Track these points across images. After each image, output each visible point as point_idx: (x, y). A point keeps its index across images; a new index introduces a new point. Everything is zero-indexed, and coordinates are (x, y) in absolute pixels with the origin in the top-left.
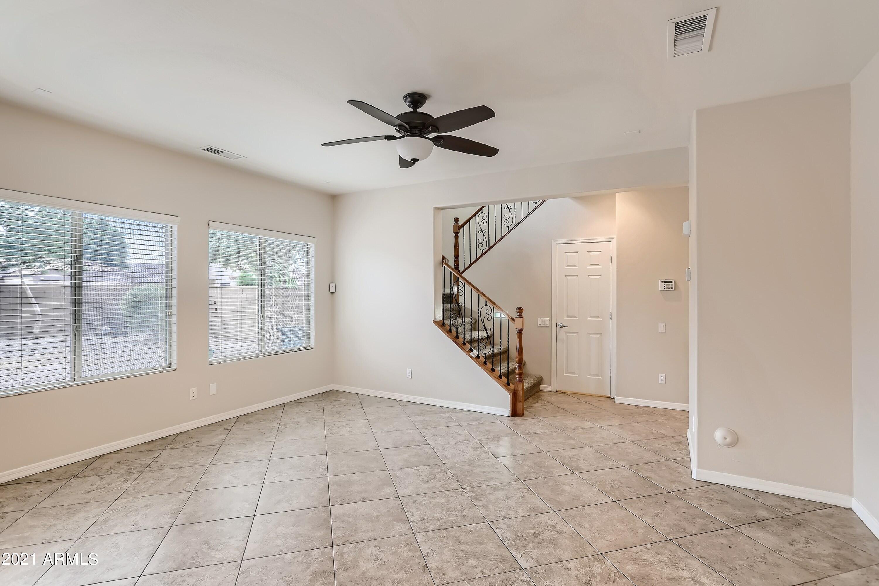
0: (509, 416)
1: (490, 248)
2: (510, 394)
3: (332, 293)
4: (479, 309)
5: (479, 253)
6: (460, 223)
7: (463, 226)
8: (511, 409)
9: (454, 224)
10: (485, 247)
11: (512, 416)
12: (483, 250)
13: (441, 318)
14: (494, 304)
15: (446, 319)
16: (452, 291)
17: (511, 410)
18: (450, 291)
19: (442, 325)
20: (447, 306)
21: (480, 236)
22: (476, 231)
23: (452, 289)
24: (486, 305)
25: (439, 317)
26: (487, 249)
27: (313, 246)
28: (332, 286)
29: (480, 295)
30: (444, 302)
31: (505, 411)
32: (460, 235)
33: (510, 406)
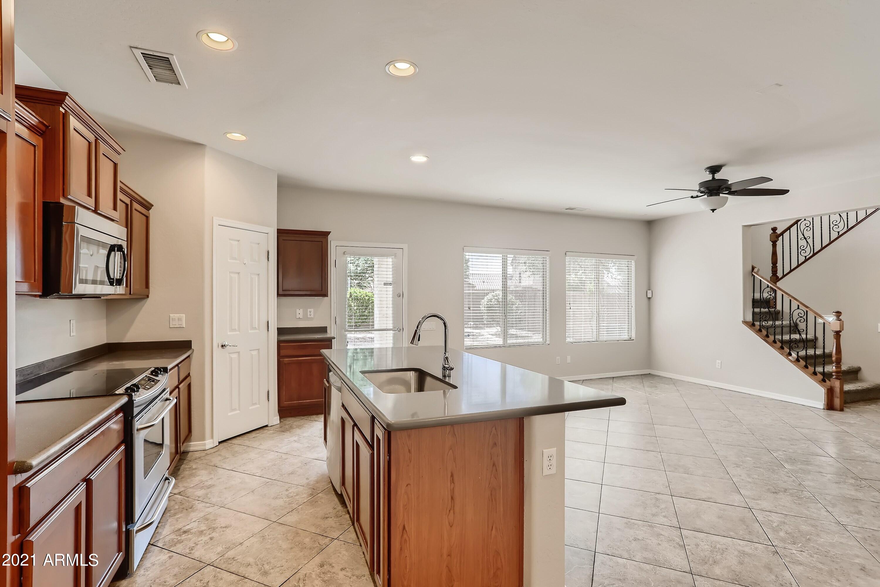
0: (823, 409)
1: (814, 254)
2: (825, 389)
3: (649, 298)
4: (790, 312)
5: (802, 259)
6: (779, 232)
7: (782, 234)
8: (826, 402)
9: (772, 233)
10: (808, 252)
11: (827, 409)
12: (806, 257)
13: (751, 319)
14: (807, 308)
15: (757, 321)
16: (762, 296)
17: (826, 404)
18: (759, 296)
19: (752, 325)
20: (757, 310)
21: (802, 243)
22: (798, 238)
23: (762, 294)
24: (798, 308)
25: (750, 318)
26: (811, 255)
27: (633, 263)
28: (649, 292)
29: (792, 299)
30: (754, 307)
31: (820, 403)
32: (779, 243)
33: (825, 400)
